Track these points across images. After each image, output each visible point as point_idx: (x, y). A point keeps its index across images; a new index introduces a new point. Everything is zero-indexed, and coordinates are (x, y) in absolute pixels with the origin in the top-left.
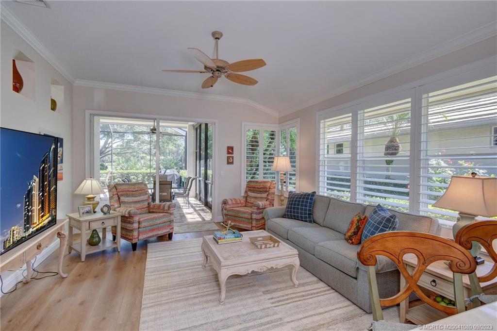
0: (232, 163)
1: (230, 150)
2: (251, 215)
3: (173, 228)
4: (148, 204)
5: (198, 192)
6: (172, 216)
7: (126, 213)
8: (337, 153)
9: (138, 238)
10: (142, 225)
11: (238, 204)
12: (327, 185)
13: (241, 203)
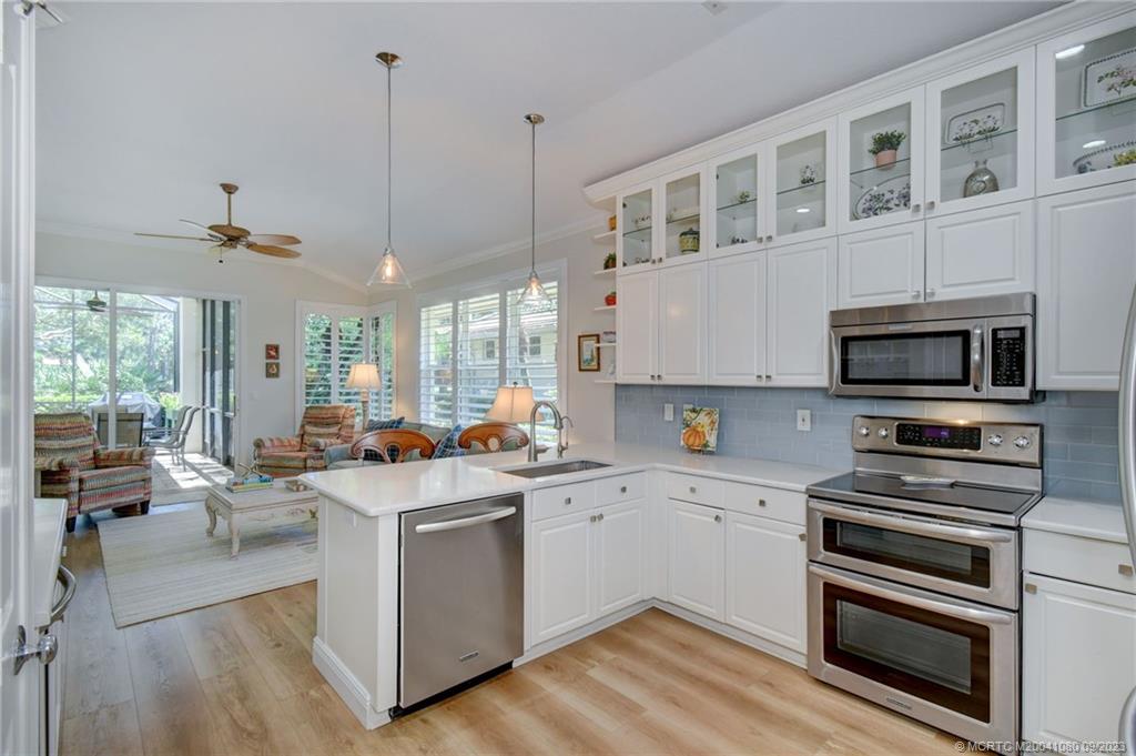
0: (277, 376)
1: (272, 351)
3: (149, 493)
4: (94, 453)
5: (208, 440)
6: (148, 471)
7: (53, 464)
8: (488, 356)
9: (79, 508)
10: (87, 485)
11: (284, 446)
13: (290, 445)
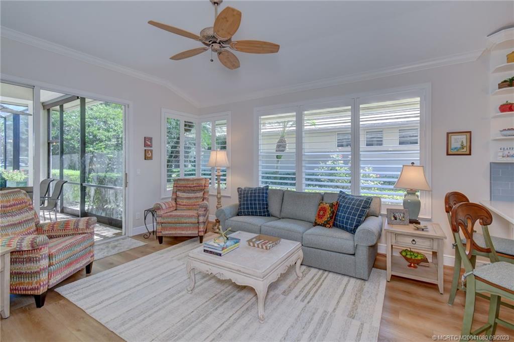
0: (151, 158)
1: (148, 142)
2: (198, 218)
3: (94, 255)
4: (36, 225)
9: (49, 282)
10: (57, 260)
11: (171, 207)
12: (262, 178)
